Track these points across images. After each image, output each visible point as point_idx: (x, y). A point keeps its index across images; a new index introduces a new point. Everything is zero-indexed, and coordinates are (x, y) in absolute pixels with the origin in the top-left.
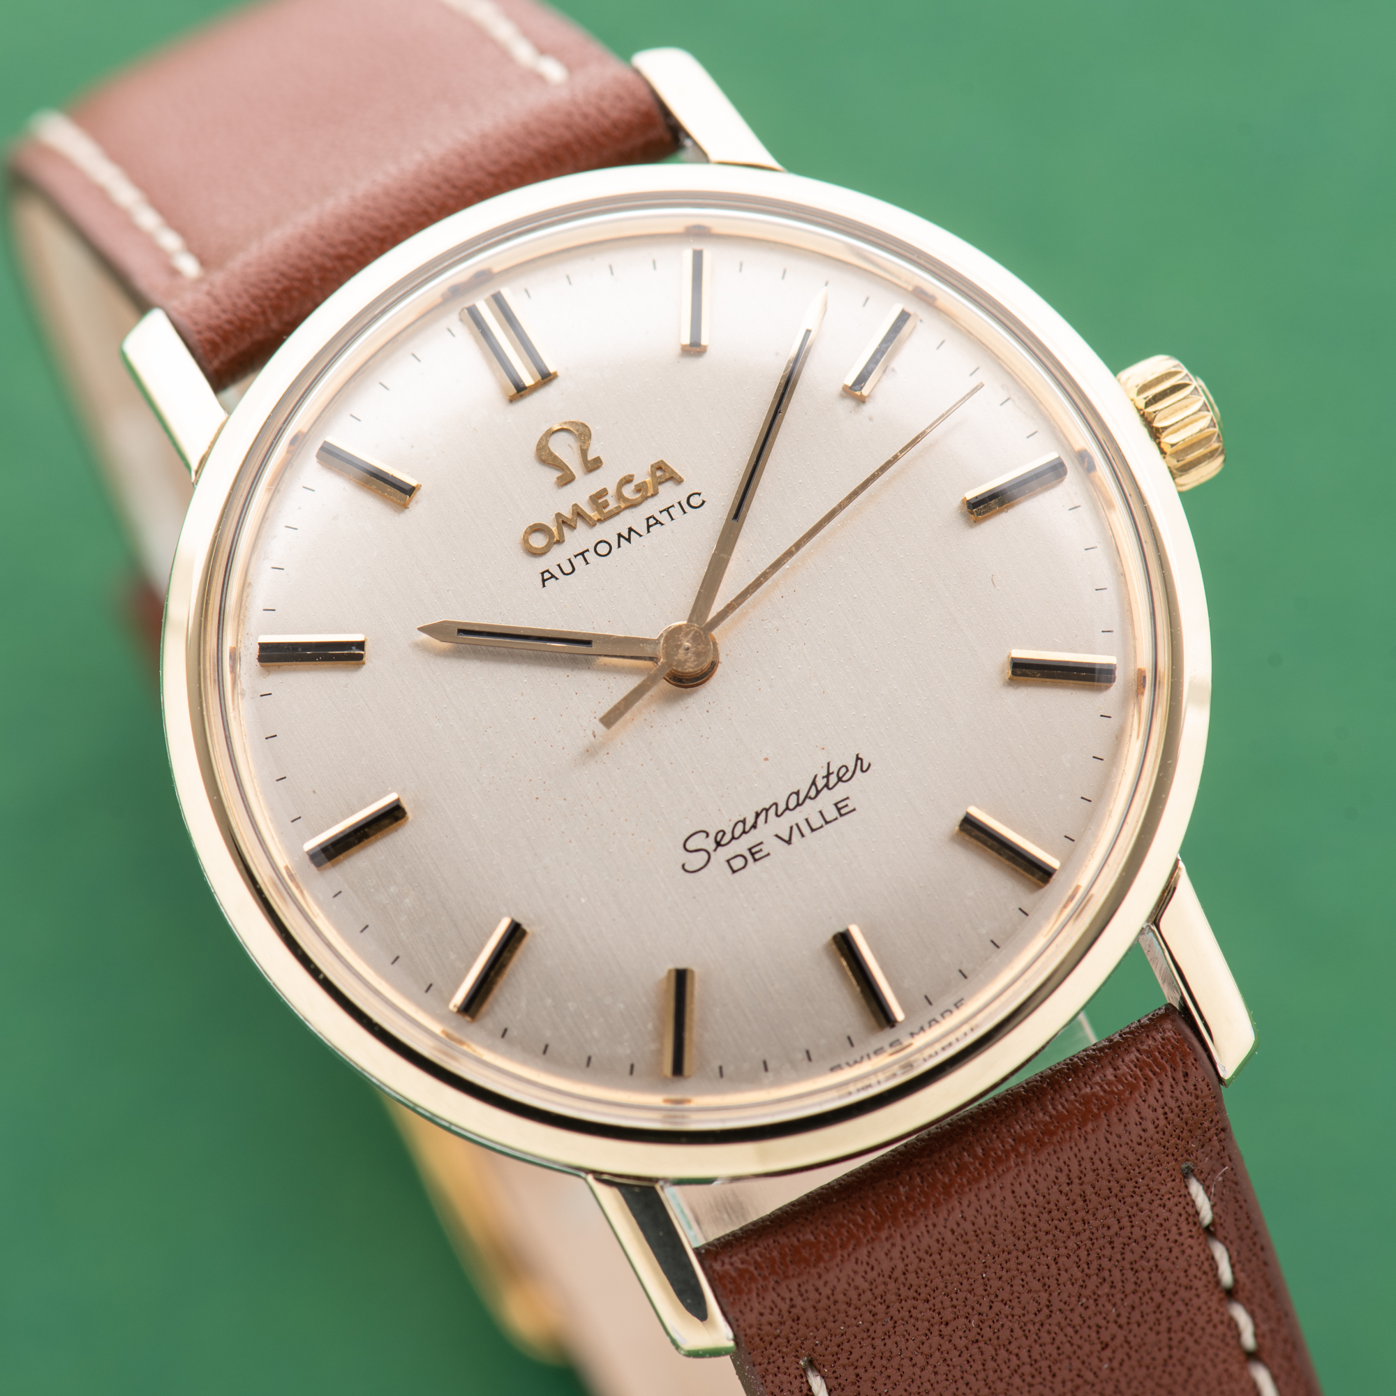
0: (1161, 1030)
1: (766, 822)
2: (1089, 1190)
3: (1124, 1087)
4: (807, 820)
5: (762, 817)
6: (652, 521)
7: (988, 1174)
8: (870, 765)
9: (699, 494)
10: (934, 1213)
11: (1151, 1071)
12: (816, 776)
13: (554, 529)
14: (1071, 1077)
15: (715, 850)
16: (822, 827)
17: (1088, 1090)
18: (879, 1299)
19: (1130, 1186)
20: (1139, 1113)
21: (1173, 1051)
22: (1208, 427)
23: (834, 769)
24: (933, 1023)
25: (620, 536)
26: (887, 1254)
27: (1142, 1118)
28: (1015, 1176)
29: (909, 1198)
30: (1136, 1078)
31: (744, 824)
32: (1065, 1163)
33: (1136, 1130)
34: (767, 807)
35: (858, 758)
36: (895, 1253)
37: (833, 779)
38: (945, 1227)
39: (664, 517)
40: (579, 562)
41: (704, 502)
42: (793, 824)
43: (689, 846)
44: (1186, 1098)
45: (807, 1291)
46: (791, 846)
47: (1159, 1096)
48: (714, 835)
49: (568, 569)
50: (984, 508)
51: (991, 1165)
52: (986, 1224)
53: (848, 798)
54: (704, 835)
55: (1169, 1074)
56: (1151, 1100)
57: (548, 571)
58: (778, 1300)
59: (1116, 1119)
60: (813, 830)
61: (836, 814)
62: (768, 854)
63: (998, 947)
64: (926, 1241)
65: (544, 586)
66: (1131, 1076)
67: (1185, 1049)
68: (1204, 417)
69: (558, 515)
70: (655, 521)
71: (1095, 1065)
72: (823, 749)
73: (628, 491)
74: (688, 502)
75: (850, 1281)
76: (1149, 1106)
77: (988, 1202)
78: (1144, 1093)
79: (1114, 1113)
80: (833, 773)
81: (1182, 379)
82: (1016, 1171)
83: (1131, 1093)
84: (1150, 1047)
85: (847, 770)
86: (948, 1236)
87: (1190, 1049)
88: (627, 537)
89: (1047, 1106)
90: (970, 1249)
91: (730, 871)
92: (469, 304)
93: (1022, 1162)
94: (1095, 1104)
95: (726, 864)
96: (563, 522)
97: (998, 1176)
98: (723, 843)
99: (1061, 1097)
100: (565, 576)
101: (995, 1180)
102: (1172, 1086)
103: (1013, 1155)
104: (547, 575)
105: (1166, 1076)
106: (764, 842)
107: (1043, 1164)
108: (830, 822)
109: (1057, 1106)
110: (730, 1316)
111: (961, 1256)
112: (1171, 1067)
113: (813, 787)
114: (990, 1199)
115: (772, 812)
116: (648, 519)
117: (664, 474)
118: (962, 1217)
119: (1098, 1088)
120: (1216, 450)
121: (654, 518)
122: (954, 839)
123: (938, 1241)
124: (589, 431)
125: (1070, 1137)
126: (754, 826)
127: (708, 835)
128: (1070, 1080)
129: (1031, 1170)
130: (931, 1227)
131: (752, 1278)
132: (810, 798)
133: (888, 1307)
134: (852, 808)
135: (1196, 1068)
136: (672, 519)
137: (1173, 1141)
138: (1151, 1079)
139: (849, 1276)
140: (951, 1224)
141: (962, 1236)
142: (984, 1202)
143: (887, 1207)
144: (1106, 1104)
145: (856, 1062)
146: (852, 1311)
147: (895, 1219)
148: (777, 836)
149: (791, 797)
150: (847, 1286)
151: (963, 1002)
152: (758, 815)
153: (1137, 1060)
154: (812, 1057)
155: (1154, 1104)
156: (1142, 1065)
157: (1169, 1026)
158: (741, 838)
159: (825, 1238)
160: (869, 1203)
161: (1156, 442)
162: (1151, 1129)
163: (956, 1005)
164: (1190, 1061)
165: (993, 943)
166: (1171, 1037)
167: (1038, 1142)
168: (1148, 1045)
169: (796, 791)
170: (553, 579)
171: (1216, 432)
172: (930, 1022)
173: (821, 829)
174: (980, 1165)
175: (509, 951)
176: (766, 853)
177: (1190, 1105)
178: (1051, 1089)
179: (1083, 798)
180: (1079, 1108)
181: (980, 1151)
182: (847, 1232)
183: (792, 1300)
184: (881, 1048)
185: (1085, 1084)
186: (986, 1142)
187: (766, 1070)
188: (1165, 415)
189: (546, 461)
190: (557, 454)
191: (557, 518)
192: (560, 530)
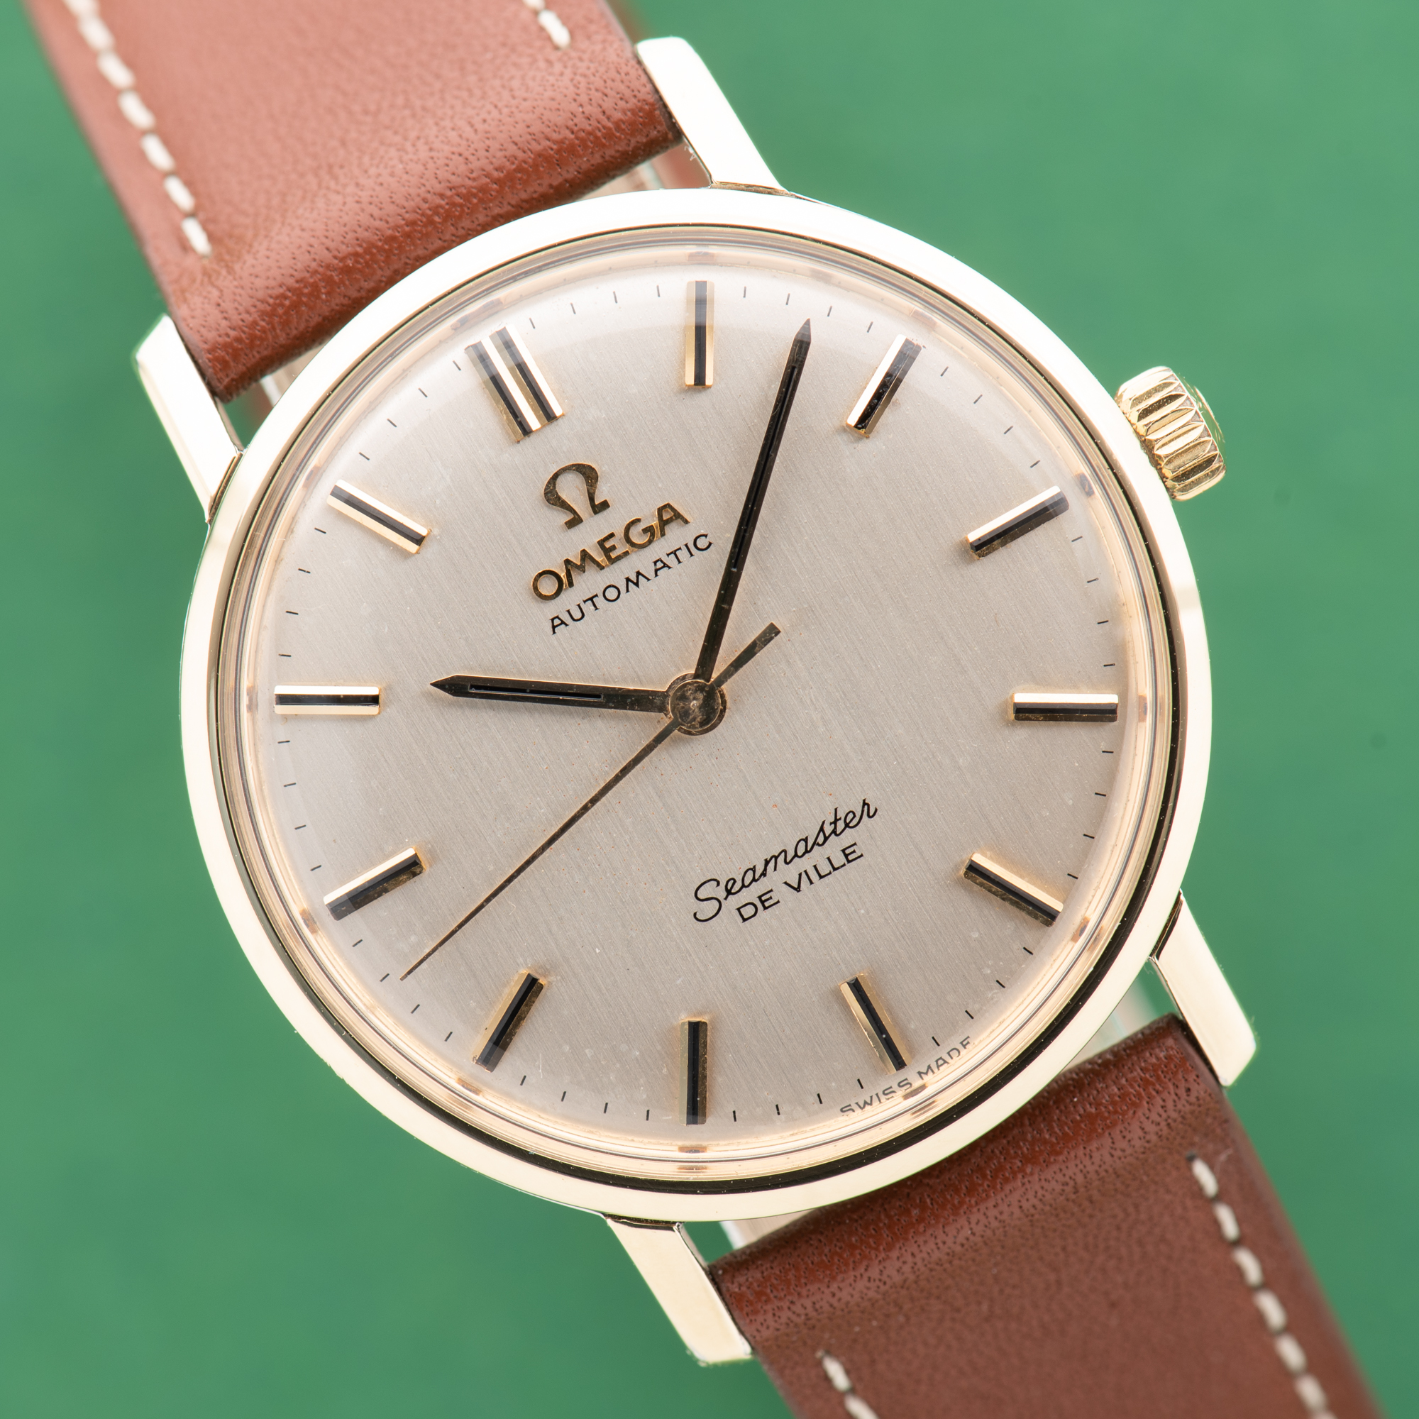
0: (1164, 1048)
1: (775, 869)
2: (1095, 1192)
3: (1127, 1107)
4: (815, 867)
5: (772, 864)
6: (659, 565)
7: (995, 1195)
8: (876, 810)
9: (706, 536)
10: (944, 1232)
11: (1154, 1089)
12: (824, 822)
13: (563, 575)
14: (1075, 1097)
15: (726, 899)
16: (830, 873)
17: (1093, 1110)
18: (892, 1304)
20: (1143, 1129)
21: (1174, 1069)
22: (1208, 452)
23: (841, 814)
24: (940, 1062)
25: (628, 580)
26: (898, 1271)
27: (1145, 1133)
28: (1022, 1194)
29: (920, 1220)
30: (1139, 1096)
31: (754, 872)
32: (1071, 1178)
33: (1137, 1143)
34: (777, 855)
35: (865, 803)
36: (907, 1268)
37: (841, 825)
38: (955, 1243)
39: (671, 560)
40: (588, 607)
41: (710, 544)
42: (802, 871)
43: (700, 896)
44: (1188, 1108)
45: (821, 1307)
46: (800, 893)
47: (1161, 1111)
48: (725, 884)
49: (577, 615)
50: (987, 549)
51: (998, 1186)
52: (995, 1234)
53: (855, 844)
54: (715, 883)
55: (1172, 1092)
56: (1154, 1117)
57: (557, 617)
58: (794, 1318)
59: (1120, 1137)
60: (821, 877)
61: (844, 860)
62: (778, 902)
63: (1003, 986)
64: (936, 1255)
65: (554, 632)
66: (1135, 1096)
67: (1188, 1067)
69: (567, 562)
70: (662, 565)
71: (1100, 1084)
72: (831, 795)
73: (636, 535)
74: (695, 545)
75: (864, 1295)
76: (1153, 1122)
77: (996, 1218)
78: (1147, 1112)
79: (1118, 1132)
80: (840, 819)
82: (1023, 1189)
83: (1135, 1113)
84: (1153, 1066)
85: (855, 816)
86: (958, 1249)
87: (1192, 1067)
88: (635, 581)
89: (1053, 1128)
90: (980, 1254)
91: (741, 920)
92: (472, 341)
93: (1029, 1182)
94: (1099, 1125)
95: (737, 912)
96: (571, 567)
97: (1006, 1196)
98: (733, 891)
99: (1066, 1118)
100: (575, 622)
101: (1002, 1199)
102: (1175, 1101)
103: (1020, 1176)
104: (557, 622)
105: (1169, 1093)
106: (773, 889)
107: (1049, 1182)
108: (838, 868)
109: (1063, 1127)
110: (748, 1335)
111: (971, 1261)
112: (1174, 1084)
113: (821, 834)
114: (998, 1216)
115: (781, 859)
116: (655, 562)
117: (669, 516)
118: (971, 1232)
119: (1103, 1109)
121: (662, 561)
122: (958, 882)
123: (948, 1254)
124: (596, 473)
125: (1076, 1156)
126: (764, 874)
127: (718, 884)
128: (1076, 1100)
129: (1037, 1187)
131: (768, 1301)
132: (819, 845)
133: (901, 1308)
134: (859, 854)
135: (1198, 1084)
136: (680, 562)
137: (1176, 1142)
138: (1154, 1097)
139: (862, 1292)
140: (961, 1239)
141: (972, 1247)
142: (992, 1220)
143: (898, 1230)
144: (1110, 1124)
145: (866, 1103)
146: (865, 1316)
147: (906, 1239)
148: (786, 883)
149: (800, 844)
150: (860, 1300)
151: (969, 1040)
152: (767, 862)
153: (1141, 1080)
154: (823, 1101)
155: (1158, 1119)
156: (1146, 1083)
157: (1170, 1042)
158: (751, 886)
159: (839, 1261)
160: (881, 1225)
161: (1157, 469)
162: (1154, 1138)
163: (962, 1043)
164: (1192, 1077)
165: (998, 981)
166: (1175, 1055)
167: (1044, 1162)
168: (1151, 1063)
169: (804, 838)
170: (563, 625)
171: (1216, 455)
172: (937, 1061)
173: (829, 876)
174: (988, 1186)
175: (526, 1005)
176: (776, 901)
177: (1192, 1112)
178: (1058, 1108)
179: (1085, 835)
180: (1084, 1129)
181: (988, 1172)
182: (860, 1254)
183: (806, 1315)
184: (891, 1087)
185: (1090, 1104)
186: (994, 1164)
187: (778, 1113)
188: (1157, 428)
189: (553, 504)
190: (564, 496)
191: (565, 565)
192: (569, 575)
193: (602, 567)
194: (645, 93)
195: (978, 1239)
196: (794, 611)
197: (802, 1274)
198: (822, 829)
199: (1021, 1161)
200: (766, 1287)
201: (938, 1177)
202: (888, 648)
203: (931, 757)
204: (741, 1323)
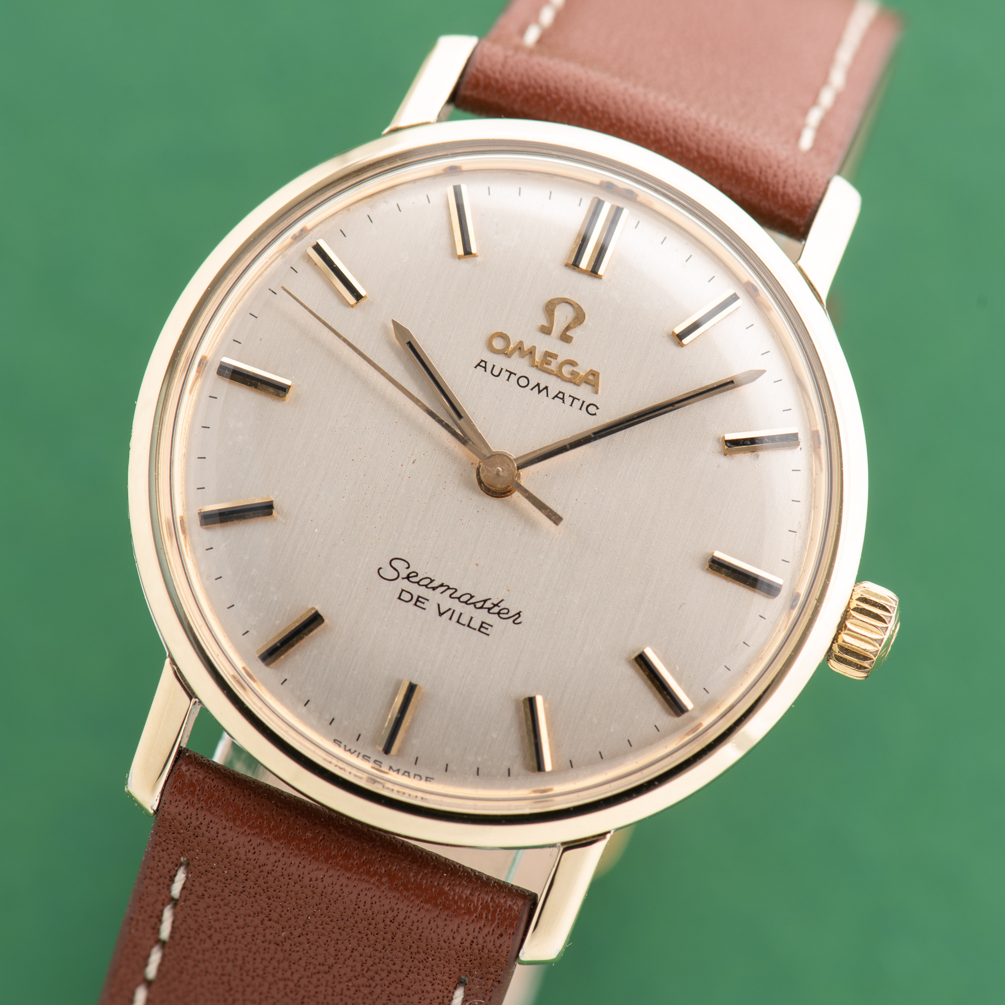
0: (514, 902)
1: (442, 593)
2: (399, 936)
3: (465, 906)
4: (461, 614)
5: (443, 589)
6: (561, 395)
7: (354, 873)
8: (520, 623)
9: (598, 408)
10: (310, 861)
11: (486, 914)
12: (490, 599)
13: (512, 346)
14: (447, 874)
15: (403, 578)
16: (464, 625)
17: (447, 889)
18: (245, 871)
19: (422, 956)
20: (459, 927)
21: (507, 917)
22: (871, 653)
23: (502, 605)
24: (407, 774)
25: (538, 385)
26: (268, 854)
27: (458, 931)
28: (367, 888)
29: (307, 841)
30: (476, 908)
31: (431, 582)
32: (398, 909)
33: (448, 933)
34: (451, 587)
35: (519, 614)
36: (273, 858)
37: (496, 610)
38: (309, 874)
39: (568, 400)
40: (505, 375)
41: (595, 414)
42: (453, 608)
43: (393, 563)
44: (490, 946)
45: (212, 828)
46: (439, 617)
47: (477, 930)
48: (411, 571)
49: (496, 372)
50: (717, 568)
51: (361, 870)
52: (331, 894)
53: (492, 626)
54: (407, 566)
55: (493, 927)
56: (471, 927)
57: (486, 362)
58: (194, 817)
59: (444, 917)
60: (458, 622)
61: (478, 628)
62: (424, 609)
63: (478, 774)
64: (292, 869)
65: (476, 367)
66: (474, 906)
67: (514, 923)
68: (875, 646)
69: (521, 343)
70: (562, 397)
71: (465, 881)
72: (509, 591)
73: (566, 370)
74: (588, 406)
75: (238, 847)
76: (467, 930)
78: (471, 921)
79: (446, 913)
80: (499, 607)
81: (885, 616)
82: (370, 886)
83: (465, 914)
84: (499, 903)
85: (507, 613)
86: (306, 879)
87: (516, 926)
88: (541, 389)
89: (419, 874)
90: (313, 898)
91: (398, 596)
92: (602, 198)
93: (378, 886)
94: (442, 899)
95: (401, 590)
96: (520, 347)
97: (359, 879)
98: (411, 579)
99: (431, 877)
100: (491, 374)
101: (355, 879)
102: (489, 933)
103: (377, 877)
104: (483, 364)
105: (491, 925)
106: (430, 601)
107: (386, 898)
108: (471, 627)
109: (424, 879)
110: (163, 798)
111: (305, 895)
112: (498, 924)
113: (483, 603)
114: (344, 885)
115: (450, 592)
116: (560, 392)
117: (592, 379)
118: (322, 878)
119: (452, 894)
120: (865, 668)
121: (563, 395)
122: (517, 702)
123: (299, 876)
124: (584, 321)
125: (413, 900)
126: (434, 589)
127: (408, 568)
128: (445, 875)
129: (378, 894)
130: (301, 866)
131: (192, 793)
132: (475, 606)
133: (246, 880)
134: (488, 633)
135: (509, 938)
136: (571, 405)
137: (465, 959)
138: (482, 918)
139: (239, 844)
140: (313, 875)
141: (314, 887)
142: (339, 883)
143: (291, 833)
144: (447, 905)
145: (350, 750)
146: (226, 861)
147: (289, 843)
148: (439, 605)
149: (467, 595)
150: (234, 847)
151: (432, 780)
152: (442, 585)
153: (486, 902)
154: (332, 724)
155: (471, 932)
156: (486, 907)
157: (520, 903)
158: (421, 587)
159: (247, 814)
160: (286, 822)
161: (837, 631)
162: (458, 941)
163: (427, 778)
164: (510, 931)
165: (478, 769)
166: (515, 910)
167: (396, 885)
168: (500, 901)
169: (473, 595)
170: (484, 369)
171: (872, 659)
172: (405, 772)
173: (462, 626)
174: (357, 864)
175: (254, 514)
176: (424, 607)
177: (490, 951)
178: (432, 869)
179: (600, 753)
180: (432, 892)
181: (364, 858)
182: (260, 823)
183: (201, 824)
184: (369, 758)
185: (449, 885)
186: (372, 858)
187: (305, 705)
188: (857, 624)
189: (547, 310)
190: (556, 314)
191: (519, 343)
192: (514, 350)
193: (533, 365)
194: (815, 195)
195: (321, 886)
196: (595, 490)
197: (223, 799)
198: (485, 601)
199: (385, 871)
200: (199, 785)
201: (339, 833)
202: (617, 558)
203: (575, 629)
204: (168, 787)
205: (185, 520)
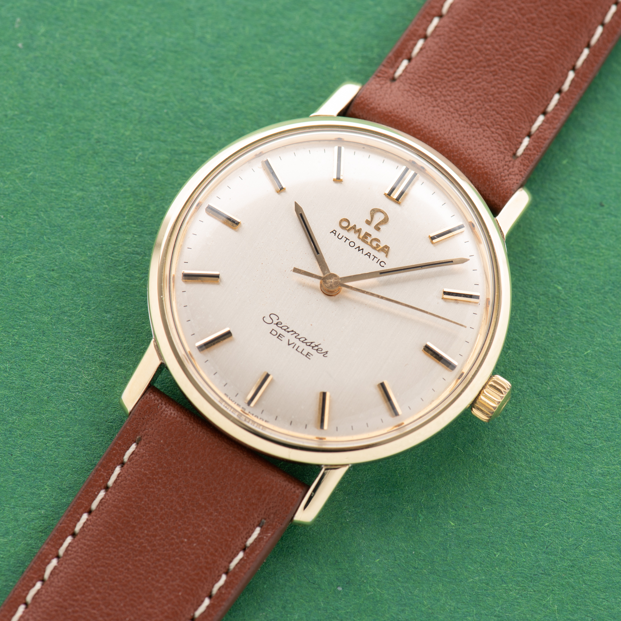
1: (292, 335)
4: (299, 346)
5: (293, 333)
8: (326, 356)
9: (385, 264)
12: (314, 342)
13: (350, 227)
15: (274, 324)
16: (299, 352)
22: (493, 407)
23: (319, 346)
25: (359, 247)
31: (287, 329)
34: (297, 333)
35: (327, 352)
37: (316, 348)
39: (372, 257)
40: (344, 239)
41: (383, 266)
42: (295, 343)
43: (271, 316)
46: (288, 346)
48: (279, 321)
49: (340, 237)
50: (427, 350)
53: (312, 355)
57: (336, 231)
60: (297, 350)
61: (305, 354)
62: (282, 340)
63: (291, 424)
65: (331, 233)
68: (496, 404)
69: (355, 226)
70: (369, 255)
72: (324, 340)
73: (374, 244)
74: (381, 262)
81: (504, 391)
85: (321, 351)
88: (360, 250)
91: (270, 332)
92: (409, 168)
95: (272, 329)
96: (354, 228)
98: (278, 325)
100: (337, 237)
104: (334, 232)
106: (285, 337)
108: (302, 354)
110: (136, 408)
113: (310, 343)
115: (296, 335)
116: (369, 253)
117: (386, 250)
120: (488, 415)
124: (388, 222)
126: (288, 332)
127: (278, 319)
132: (306, 344)
134: (310, 358)
136: (373, 260)
145: (231, 400)
148: (289, 340)
149: (304, 338)
151: (269, 422)
152: (292, 331)
154: (226, 386)
158: (282, 330)
161: (479, 393)
163: (266, 420)
165: (291, 422)
166: (297, 492)
169: (306, 339)
170: (334, 234)
171: (493, 411)
172: (257, 416)
179: (352, 427)
184: (240, 406)
187: (214, 374)
188: (489, 391)
189: (371, 213)
190: (375, 216)
192: (351, 228)
193: (359, 237)
198: (312, 343)
205: (175, 276)
